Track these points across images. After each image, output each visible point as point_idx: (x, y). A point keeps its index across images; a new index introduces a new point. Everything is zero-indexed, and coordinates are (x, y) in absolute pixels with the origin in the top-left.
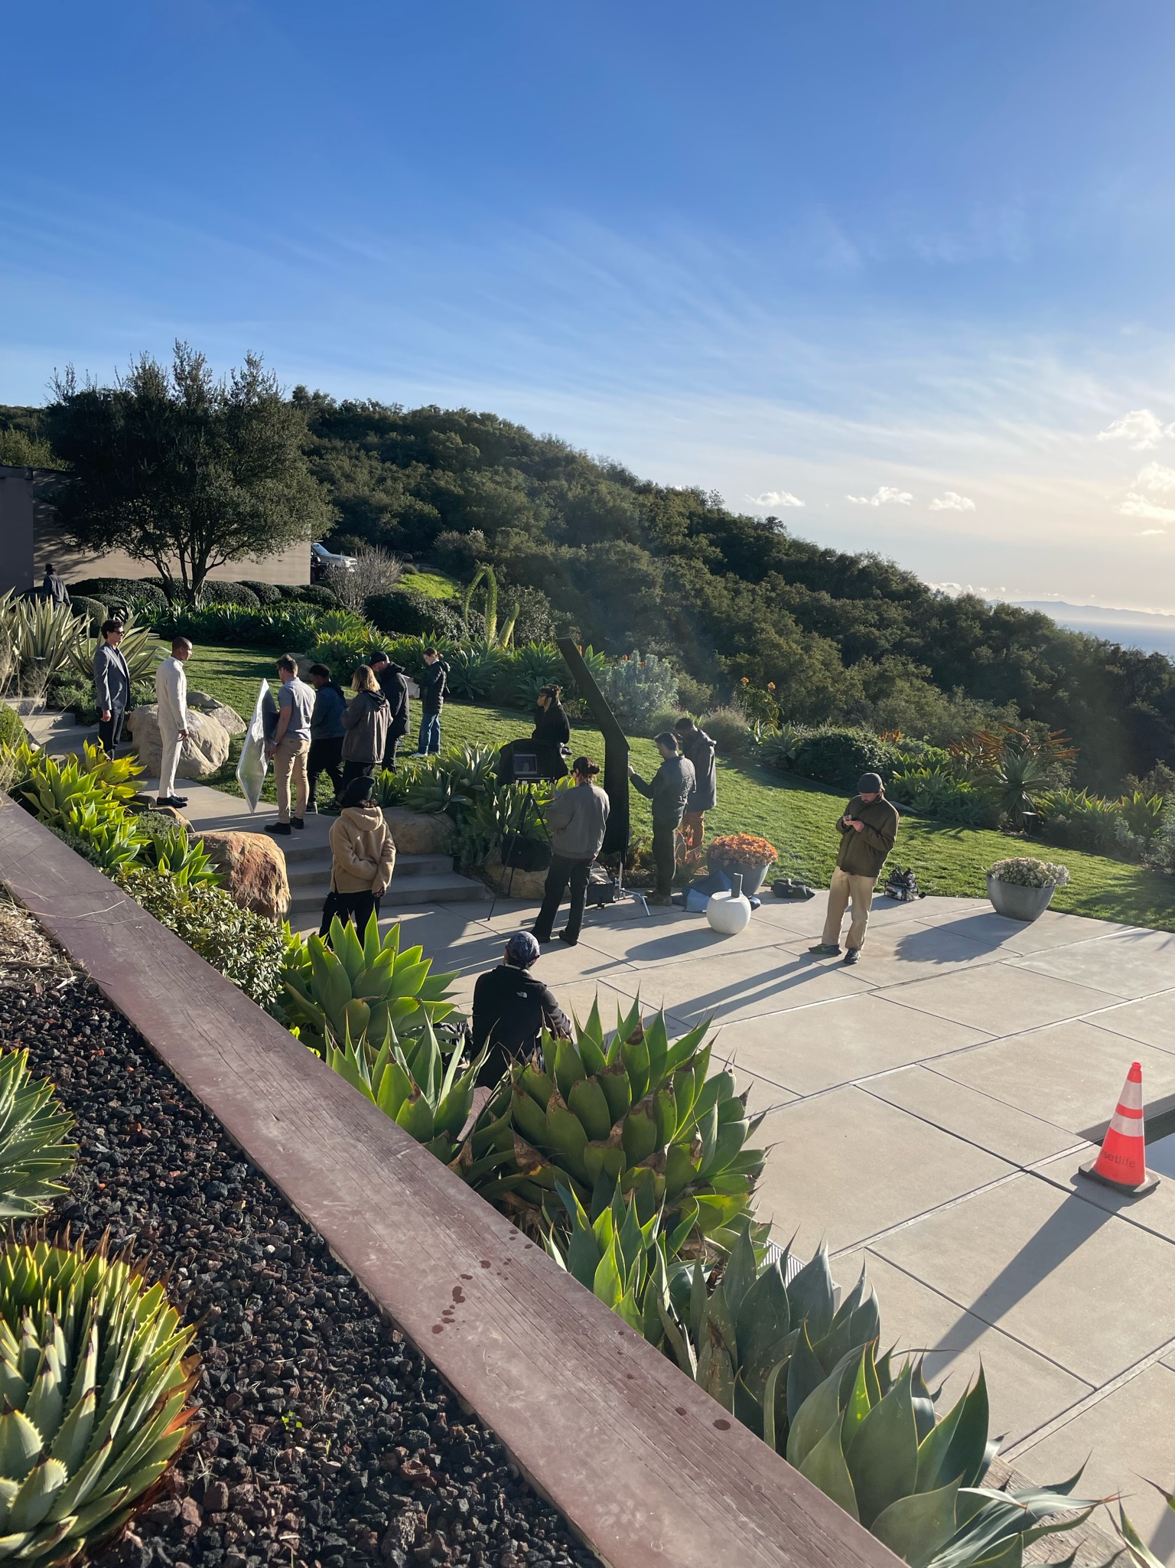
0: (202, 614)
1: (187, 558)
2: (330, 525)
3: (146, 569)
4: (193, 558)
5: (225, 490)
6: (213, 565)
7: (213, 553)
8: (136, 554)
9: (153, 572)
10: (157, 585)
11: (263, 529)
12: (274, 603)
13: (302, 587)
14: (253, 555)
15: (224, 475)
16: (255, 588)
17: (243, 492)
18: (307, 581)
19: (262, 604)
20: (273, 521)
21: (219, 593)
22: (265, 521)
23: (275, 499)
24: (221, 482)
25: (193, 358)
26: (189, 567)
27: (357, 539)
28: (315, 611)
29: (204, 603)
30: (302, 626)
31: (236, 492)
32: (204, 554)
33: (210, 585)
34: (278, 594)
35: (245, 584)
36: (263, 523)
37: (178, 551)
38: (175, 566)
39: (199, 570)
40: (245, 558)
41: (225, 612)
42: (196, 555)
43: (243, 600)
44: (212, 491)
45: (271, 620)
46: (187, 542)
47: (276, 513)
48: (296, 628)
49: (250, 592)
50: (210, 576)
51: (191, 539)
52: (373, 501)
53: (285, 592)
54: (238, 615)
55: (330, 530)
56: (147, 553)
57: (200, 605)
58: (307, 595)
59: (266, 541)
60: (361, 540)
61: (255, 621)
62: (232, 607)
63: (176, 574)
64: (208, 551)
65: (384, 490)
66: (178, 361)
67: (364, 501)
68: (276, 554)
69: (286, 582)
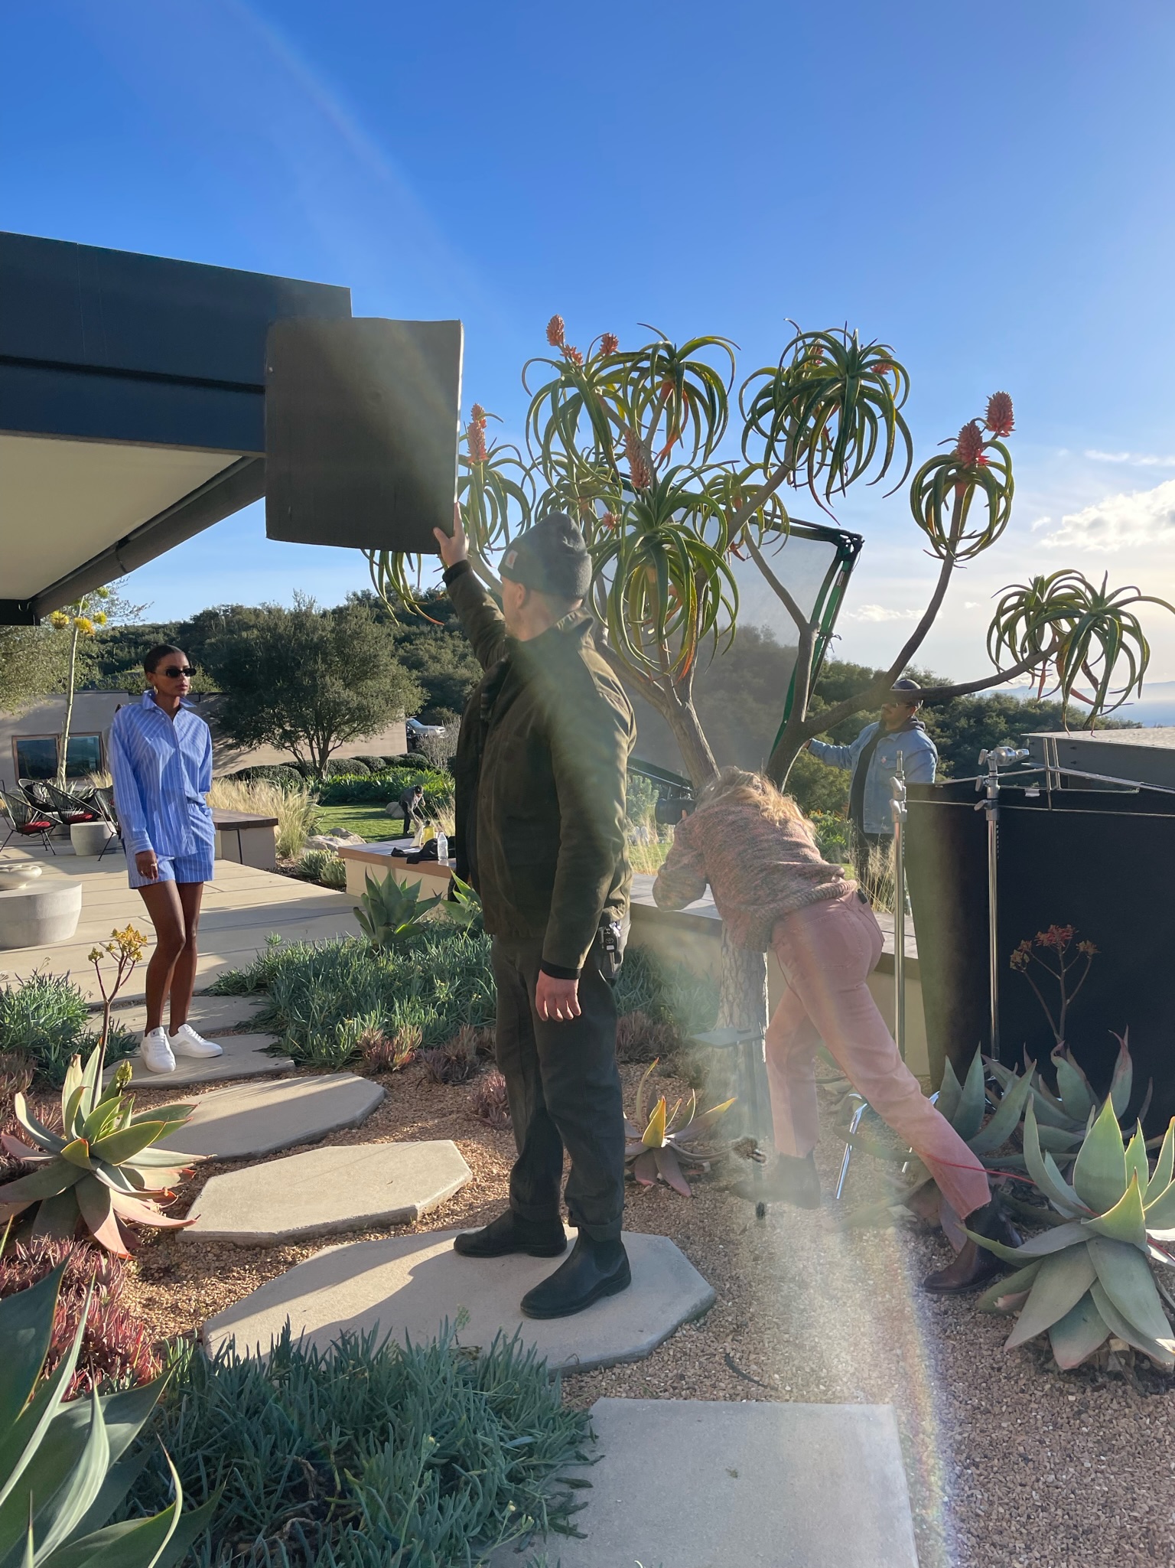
0: (328, 785)
1: (314, 745)
2: (420, 703)
3: (288, 756)
4: (318, 744)
5: (339, 693)
6: (334, 748)
7: (332, 739)
8: (280, 746)
9: (292, 759)
10: (293, 767)
11: (367, 718)
12: (380, 770)
13: (401, 756)
14: (362, 737)
15: (337, 683)
16: (365, 761)
17: (351, 693)
18: (405, 751)
19: (372, 772)
20: (374, 712)
21: (339, 768)
22: (369, 711)
23: (375, 695)
24: (336, 688)
25: (307, 601)
26: (316, 751)
27: (445, 710)
28: (410, 772)
29: (330, 776)
30: (402, 784)
31: (347, 694)
32: (326, 741)
33: (332, 762)
34: (383, 764)
35: (357, 758)
36: (367, 713)
37: (307, 741)
38: (306, 751)
39: (324, 753)
40: (356, 739)
41: (345, 781)
42: (321, 741)
43: (357, 771)
44: (330, 696)
45: (379, 783)
46: (314, 735)
47: (376, 705)
48: (397, 786)
49: (362, 764)
50: (332, 756)
51: (316, 731)
52: (457, 676)
53: (389, 761)
54: (355, 782)
55: (421, 707)
56: (287, 744)
57: (326, 778)
58: (405, 762)
59: (371, 726)
60: (449, 710)
61: (367, 786)
62: (350, 778)
63: (308, 758)
64: (329, 739)
65: (465, 667)
66: (297, 604)
67: (450, 678)
68: (379, 735)
69: (389, 754)
